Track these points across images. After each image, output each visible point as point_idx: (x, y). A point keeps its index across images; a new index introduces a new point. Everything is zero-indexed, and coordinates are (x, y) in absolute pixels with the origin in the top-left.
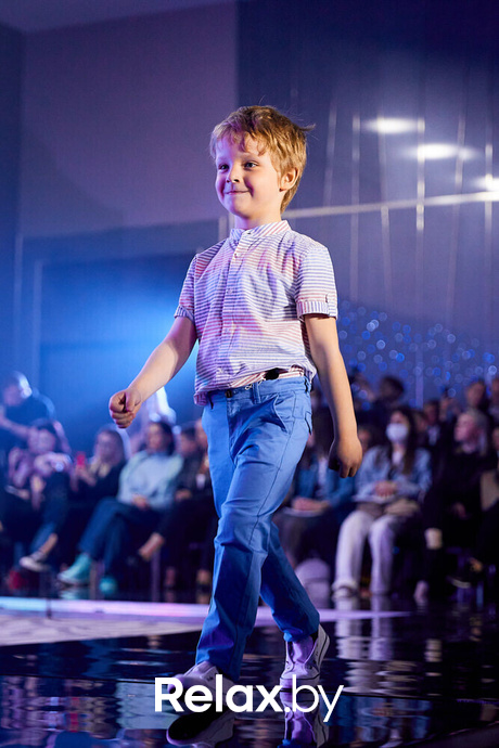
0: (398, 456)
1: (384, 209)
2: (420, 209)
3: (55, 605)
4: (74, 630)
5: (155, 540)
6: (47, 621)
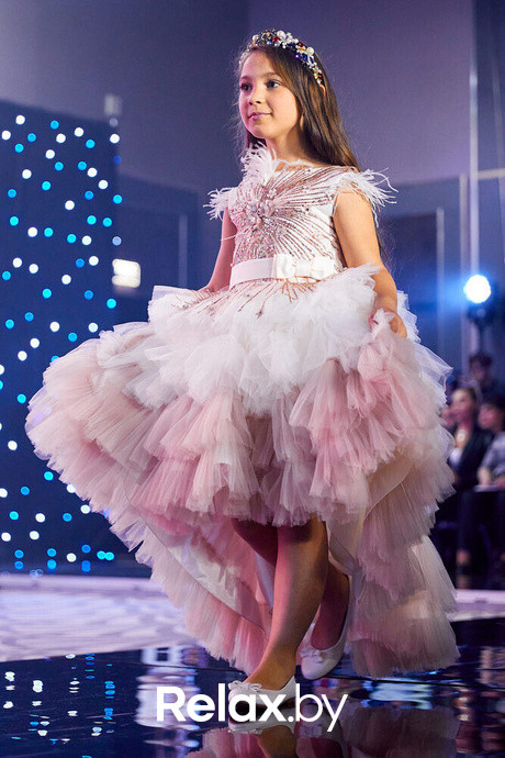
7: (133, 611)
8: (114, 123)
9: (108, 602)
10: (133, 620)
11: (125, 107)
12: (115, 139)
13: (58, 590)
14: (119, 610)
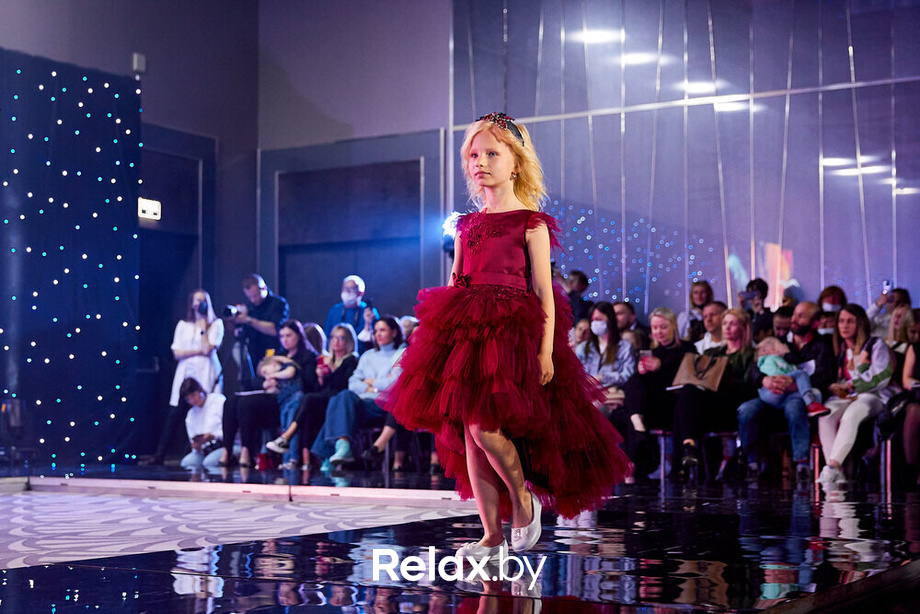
0: (603, 346)
1: (590, 115)
2: (623, 116)
3: (297, 490)
4: (312, 515)
5: (387, 431)
6: (288, 506)
7: (146, 510)
8: (138, 78)
9: (126, 501)
10: (144, 520)
11: (148, 64)
12: (138, 91)
13: (83, 490)
14: (134, 510)
